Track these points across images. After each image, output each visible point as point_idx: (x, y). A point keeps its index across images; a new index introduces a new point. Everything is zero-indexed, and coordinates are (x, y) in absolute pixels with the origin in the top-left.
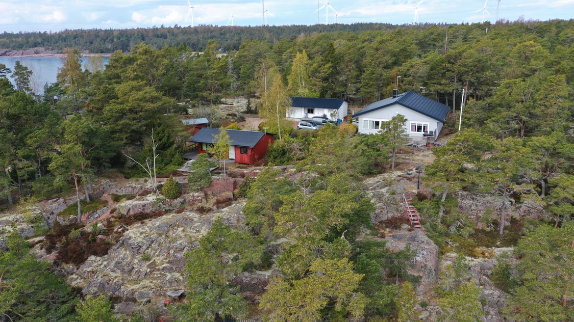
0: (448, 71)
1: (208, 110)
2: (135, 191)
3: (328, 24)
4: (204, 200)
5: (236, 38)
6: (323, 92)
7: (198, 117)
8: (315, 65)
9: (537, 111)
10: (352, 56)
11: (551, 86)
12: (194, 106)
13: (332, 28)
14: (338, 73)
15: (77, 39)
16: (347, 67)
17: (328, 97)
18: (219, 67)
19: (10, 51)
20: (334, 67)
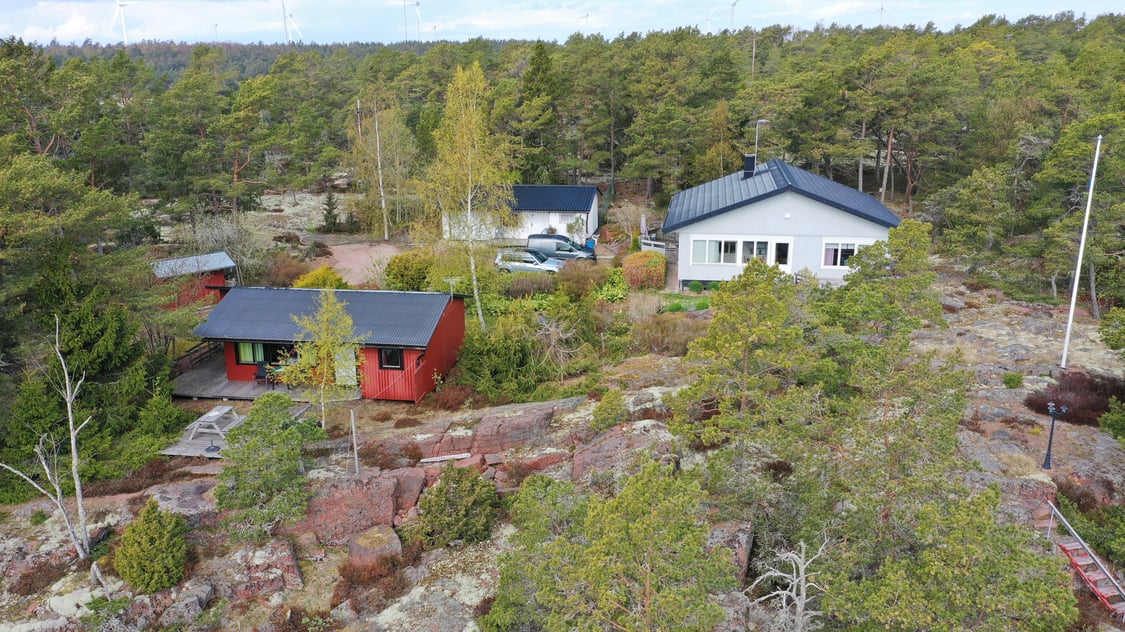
1: (226, 227)
4: (293, 579)
7: (194, 249)
8: (504, 101)
10: (595, 76)
12: (178, 219)
18: (252, 103)
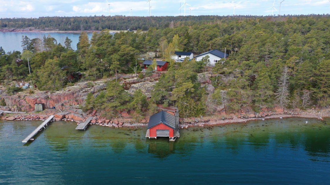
0: (229, 42)
2: (130, 77)
3: (186, 16)
4: (151, 79)
5: (137, 23)
6: (184, 50)
8: (181, 40)
9: (250, 55)
10: (195, 36)
11: (253, 47)
12: (141, 54)
13: (188, 18)
14: (190, 43)
15: (51, 23)
16: (193, 40)
17: (186, 51)
19: (16, 29)
20: (188, 40)
